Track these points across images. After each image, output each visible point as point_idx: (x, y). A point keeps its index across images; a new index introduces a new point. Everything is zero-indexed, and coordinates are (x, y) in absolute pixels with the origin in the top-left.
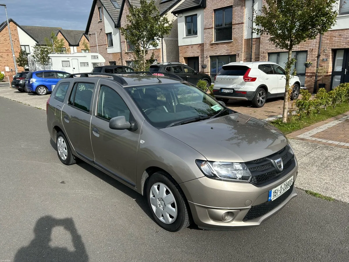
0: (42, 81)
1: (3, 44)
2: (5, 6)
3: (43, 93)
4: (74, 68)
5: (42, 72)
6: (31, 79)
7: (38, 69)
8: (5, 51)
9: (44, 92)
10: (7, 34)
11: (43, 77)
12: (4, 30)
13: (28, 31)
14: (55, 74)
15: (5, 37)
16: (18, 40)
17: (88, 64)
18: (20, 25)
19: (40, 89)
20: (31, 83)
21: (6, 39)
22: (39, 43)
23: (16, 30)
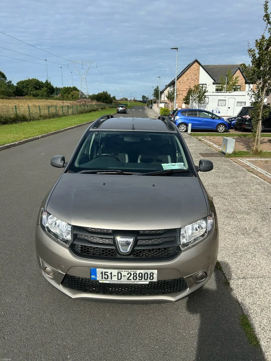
0: (185, 119)
1: (185, 84)
2: (177, 49)
3: (183, 131)
4: (229, 108)
5: (187, 111)
6: (176, 117)
7: (195, 107)
8: (185, 90)
9: (184, 129)
10: (190, 74)
11: (187, 115)
12: (189, 70)
13: (209, 70)
14: (198, 113)
15: (188, 76)
16: (198, 79)
17: (245, 104)
18: (202, 64)
19: (181, 126)
20: (175, 120)
21: (188, 79)
22: (216, 81)
23: (198, 70)
